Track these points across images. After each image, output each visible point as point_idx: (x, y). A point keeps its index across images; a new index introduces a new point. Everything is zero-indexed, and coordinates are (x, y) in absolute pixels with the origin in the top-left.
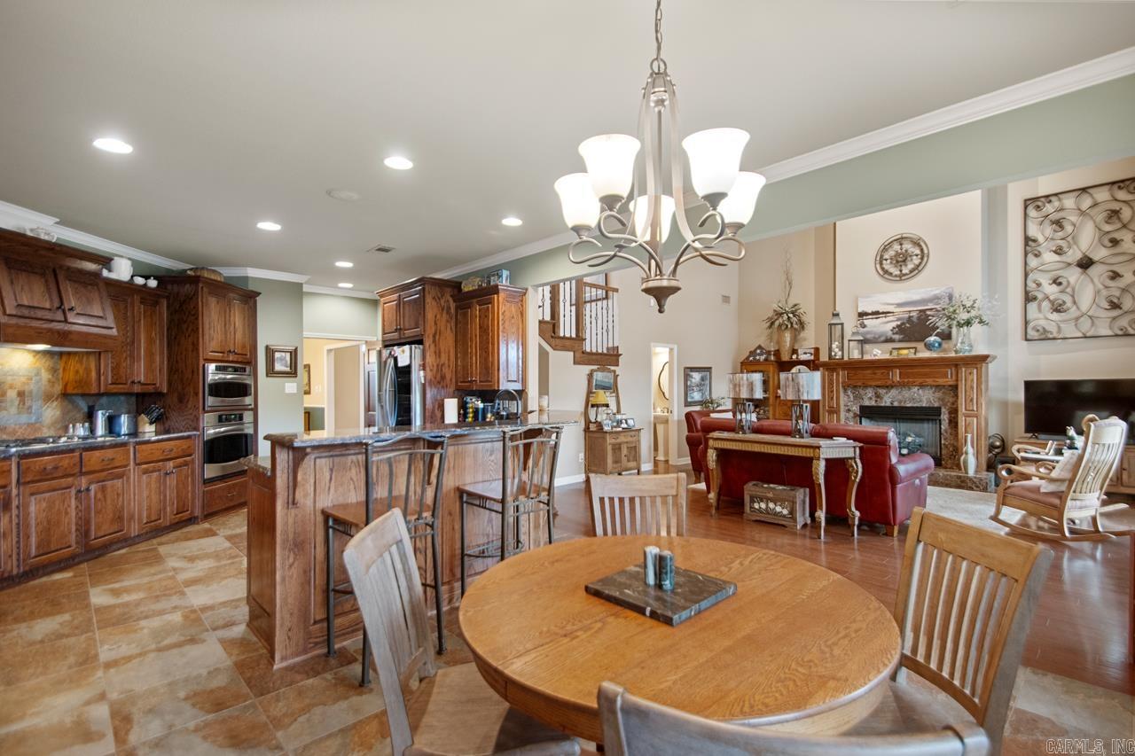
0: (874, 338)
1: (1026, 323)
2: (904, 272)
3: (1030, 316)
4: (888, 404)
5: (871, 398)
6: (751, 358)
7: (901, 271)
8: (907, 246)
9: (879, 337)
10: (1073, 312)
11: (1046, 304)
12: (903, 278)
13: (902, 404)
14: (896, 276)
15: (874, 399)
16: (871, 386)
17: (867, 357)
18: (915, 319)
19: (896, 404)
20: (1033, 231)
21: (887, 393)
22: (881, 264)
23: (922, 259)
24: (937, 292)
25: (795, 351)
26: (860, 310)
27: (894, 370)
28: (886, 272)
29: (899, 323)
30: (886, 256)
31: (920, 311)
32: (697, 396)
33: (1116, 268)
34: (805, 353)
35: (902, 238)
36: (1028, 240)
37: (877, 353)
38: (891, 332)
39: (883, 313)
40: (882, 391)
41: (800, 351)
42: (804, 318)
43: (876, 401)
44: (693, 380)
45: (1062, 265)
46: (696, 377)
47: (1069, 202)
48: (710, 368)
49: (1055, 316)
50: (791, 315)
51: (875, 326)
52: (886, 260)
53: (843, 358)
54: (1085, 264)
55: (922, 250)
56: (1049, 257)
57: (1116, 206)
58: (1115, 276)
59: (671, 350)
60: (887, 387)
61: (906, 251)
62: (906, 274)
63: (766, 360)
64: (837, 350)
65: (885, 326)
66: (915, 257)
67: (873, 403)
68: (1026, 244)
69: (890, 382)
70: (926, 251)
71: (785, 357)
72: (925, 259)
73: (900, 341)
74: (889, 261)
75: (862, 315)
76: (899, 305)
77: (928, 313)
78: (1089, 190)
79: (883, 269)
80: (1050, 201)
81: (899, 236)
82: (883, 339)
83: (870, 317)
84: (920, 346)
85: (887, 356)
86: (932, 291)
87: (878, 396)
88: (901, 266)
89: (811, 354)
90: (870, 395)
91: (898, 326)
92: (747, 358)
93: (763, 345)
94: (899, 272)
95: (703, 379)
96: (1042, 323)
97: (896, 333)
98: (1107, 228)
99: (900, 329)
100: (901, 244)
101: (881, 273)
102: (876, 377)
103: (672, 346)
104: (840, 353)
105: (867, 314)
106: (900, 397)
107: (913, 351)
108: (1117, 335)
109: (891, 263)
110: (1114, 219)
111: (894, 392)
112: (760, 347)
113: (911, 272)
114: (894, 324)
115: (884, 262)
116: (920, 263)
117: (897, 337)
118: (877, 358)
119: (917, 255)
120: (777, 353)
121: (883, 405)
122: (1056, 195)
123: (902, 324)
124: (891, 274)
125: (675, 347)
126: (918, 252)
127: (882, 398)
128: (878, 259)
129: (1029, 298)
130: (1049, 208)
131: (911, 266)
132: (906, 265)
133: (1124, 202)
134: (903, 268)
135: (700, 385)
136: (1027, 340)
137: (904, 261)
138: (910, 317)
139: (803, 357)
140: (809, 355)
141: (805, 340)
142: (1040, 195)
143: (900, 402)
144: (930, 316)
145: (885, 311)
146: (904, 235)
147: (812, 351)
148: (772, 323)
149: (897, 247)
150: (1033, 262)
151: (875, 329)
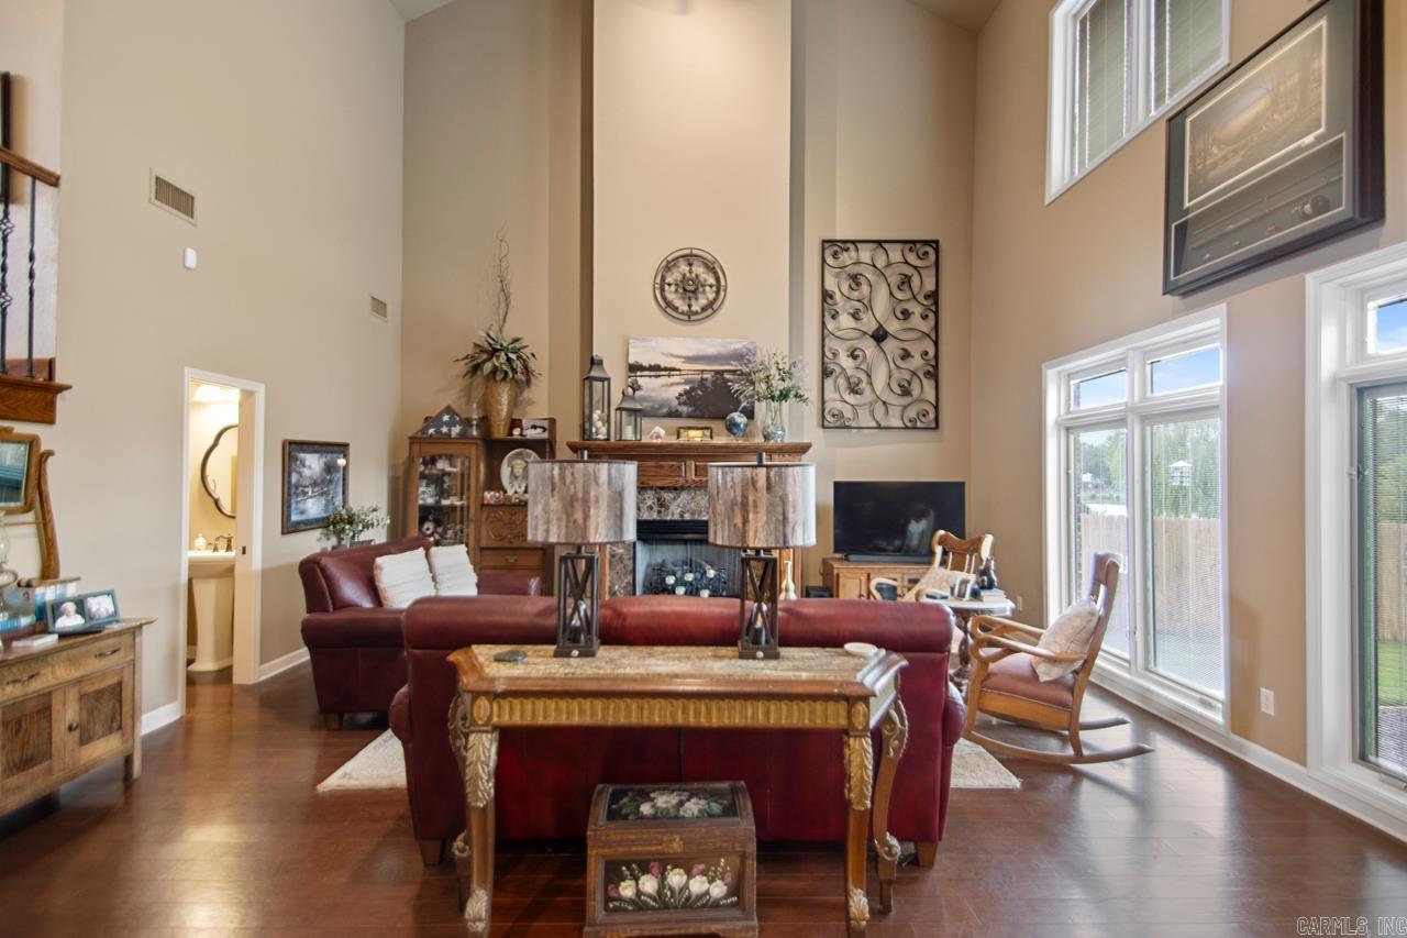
0: (653, 408)
1: (823, 403)
2: (694, 308)
3: (826, 398)
4: (676, 517)
5: (651, 508)
6: (431, 431)
7: (690, 306)
8: (699, 269)
9: (661, 407)
10: (868, 395)
11: (842, 382)
12: (692, 318)
13: (696, 517)
14: (683, 313)
15: (655, 508)
16: (651, 488)
17: (646, 440)
18: (709, 384)
19: (687, 517)
20: (831, 285)
21: (674, 499)
22: (662, 290)
23: (718, 292)
24: (738, 346)
25: (515, 423)
26: (631, 361)
27: (688, 462)
28: (669, 304)
29: (687, 387)
30: (669, 280)
31: (717, 372)
32: (313, 507)
33: (906, 345)
34: (534, 427)
35: (691, 255)
36: (826, 296)
37: (658, 433)
38: (676, 402)
39: (666, 369)
40: (667, 496)
41: (525, 423)
42: (533, 365)
43: (659, 512)
44: (306, 472)
45: (857, 334)
46: (313, 464)
47: (865, 254)
48: (346, 446)
49: (851, 398)
50: (513, 356)
51: (653, 390)
52: (669, 285)
53: (608, 439)
54: (880, 336)
55: (718, 279)
56: (845, 321)
57: (908, 271)
58: (906, 355)
59: (248, 395)
60: (675, 489)
61: (697, 276)
62: (696, 313)
63: (462, 435)
64: (599, 424)
65: (667, 390)
66: (708, 289)
67: (655, 516)
68: (824, 300)
69: (681, 481)
70: (723, 283)
71: (500, 432)
72: (722, 294)
73: (689, 416)
74: (673, 288)
75: (634, 368)
76: (689, 359)
77: (727, 376)
78: (886, 246)
79: (664, 298)
80: (847, 250)
81: (688, 252)
82: (665, 410)
83: (647, 373)
84: (718, 426)
85: (673, 440)
86: (731, 343)
87: (662, 504)
88: (690, 298)
89: (545, 430)
90: (650, 503)
91: (686, 392)
92: (424, 430)
93: (454, 407)
94: (686, 308)
95: (330, 468)
96: (839, 405)
97: (684, 404)
98: (899, 295)
99: (688, 397)
100: (690, 265)
101: (663, 305)
102: (662, 472)
103: (250, 385)
104: (604, 430)
105: (641, 368)
106: (693, 506)
107: (708, 433)
108: (907, 428)
109: (676, 291)
110: (906, 287)
111: (684, 497)
112: (449, 410)
113: (703, 310)
114: (681, 389)
115: (667, 287)
116: (715, 300)
117: (684, 409)
118: (659, 441)
119: (711, 286)
120: (485, 422)
121: (669, 518)
122: (854, 242)
123: (692, 389)
124: (676, 309)
125: (261, 391)
126: (712, 281)
127: (667, 508)
128: (658, 280)
129: (826, 373)
130: (846, 258)
131: (703, 301)
132: (696, 299)
133: (915, 267)
134: (693, 301)
135: (322, 484)
136: (824, 427)
137: (694, 292)
138: (703, 379)
139: (531, 434)
140: (539, 430)
141: (531, 403)
142: (838, 238)
143: (693, 514)
144: (728, 381)
145: (669, 366)
146: (695, 252)
147: (546, 424)
148: (476, 368)
149: (684, 268)
150: (830, 325)
151: (653, 394)
